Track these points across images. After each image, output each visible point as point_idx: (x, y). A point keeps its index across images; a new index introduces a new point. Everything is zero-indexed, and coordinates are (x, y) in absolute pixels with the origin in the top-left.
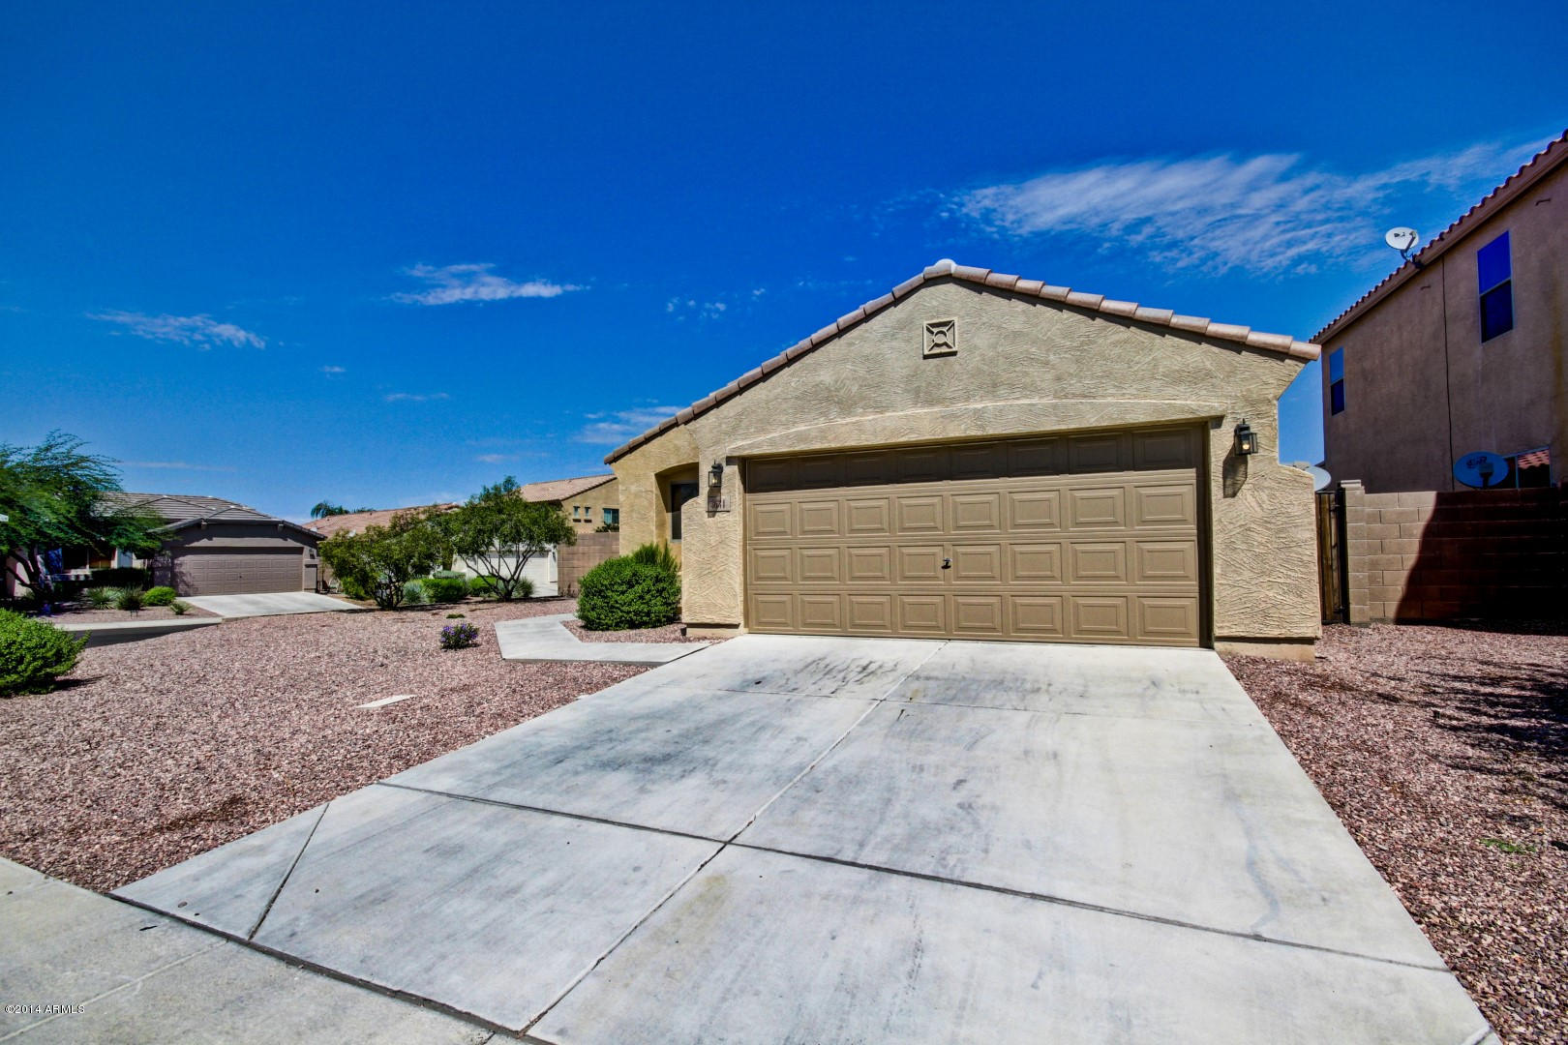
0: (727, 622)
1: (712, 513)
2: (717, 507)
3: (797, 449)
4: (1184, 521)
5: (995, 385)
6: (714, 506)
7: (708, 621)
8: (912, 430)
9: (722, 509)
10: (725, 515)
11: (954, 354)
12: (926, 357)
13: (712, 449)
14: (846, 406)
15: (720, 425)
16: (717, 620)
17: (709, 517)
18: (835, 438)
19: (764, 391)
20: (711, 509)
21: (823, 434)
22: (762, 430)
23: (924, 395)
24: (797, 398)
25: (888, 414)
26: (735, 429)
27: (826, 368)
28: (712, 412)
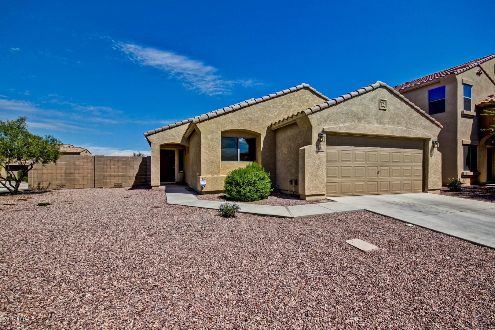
0: (322, 194)
1: (317, 152)
2: (320, 149)
3: (347, 132)
4: (420, 162)
5: (394, 122)
6: (318, 150)
7: (315, 194)
8: (378, 131)
9: (321, 151)
10: (322, 153)
11: (385, 110)
12: (380, 109)
13: (317, 127)
14: (360, 119)
15: (321, 118)
16: (319, 193)
17: (316, 153)
18: (358, 130)
19: (336, 109)
20: (317, 150)
21: (355, 128)
22: (335, 123)
23: (380, 121)
24: (346, 114)
25: (370, 125)
26: (326, 121)
27: (354, 106)
28: (318, 113)
